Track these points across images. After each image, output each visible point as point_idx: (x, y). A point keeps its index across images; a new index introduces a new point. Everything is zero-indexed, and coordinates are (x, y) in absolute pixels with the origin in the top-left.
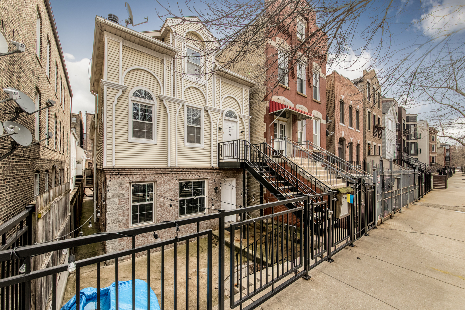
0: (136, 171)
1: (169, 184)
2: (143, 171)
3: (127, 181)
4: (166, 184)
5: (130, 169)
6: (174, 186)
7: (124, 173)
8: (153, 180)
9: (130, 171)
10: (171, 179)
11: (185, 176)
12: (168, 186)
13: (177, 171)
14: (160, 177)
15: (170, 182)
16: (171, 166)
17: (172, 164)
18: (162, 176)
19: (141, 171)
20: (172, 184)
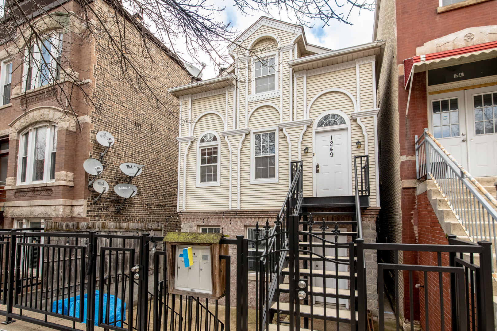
0: (201, 215)
1: (233, 230)
2: (206, 215)
3: (195, 225)
4: (230, 230)
5: (196, 213)
6: (238, 233)
7: (192, 217)
8: (216, 224)
9: (196, 215)
10: (235, 224)
11: (252, 221)
12: (231, 232)
13: (241, 215)
14: (224, 222)
15: (234, 228)
16: (232, 209)
17: (233, 206)
18: (225, 221)
19: (205, 215)
20: (236, 231)
